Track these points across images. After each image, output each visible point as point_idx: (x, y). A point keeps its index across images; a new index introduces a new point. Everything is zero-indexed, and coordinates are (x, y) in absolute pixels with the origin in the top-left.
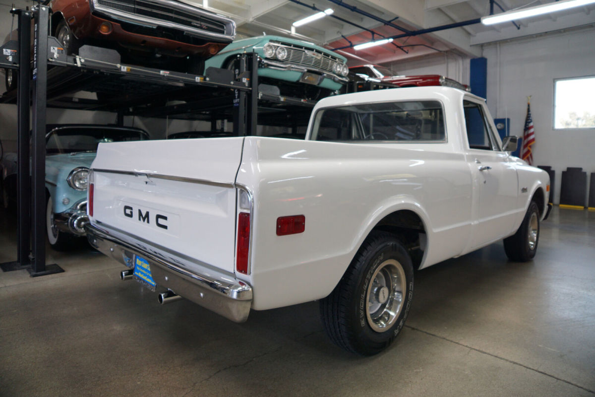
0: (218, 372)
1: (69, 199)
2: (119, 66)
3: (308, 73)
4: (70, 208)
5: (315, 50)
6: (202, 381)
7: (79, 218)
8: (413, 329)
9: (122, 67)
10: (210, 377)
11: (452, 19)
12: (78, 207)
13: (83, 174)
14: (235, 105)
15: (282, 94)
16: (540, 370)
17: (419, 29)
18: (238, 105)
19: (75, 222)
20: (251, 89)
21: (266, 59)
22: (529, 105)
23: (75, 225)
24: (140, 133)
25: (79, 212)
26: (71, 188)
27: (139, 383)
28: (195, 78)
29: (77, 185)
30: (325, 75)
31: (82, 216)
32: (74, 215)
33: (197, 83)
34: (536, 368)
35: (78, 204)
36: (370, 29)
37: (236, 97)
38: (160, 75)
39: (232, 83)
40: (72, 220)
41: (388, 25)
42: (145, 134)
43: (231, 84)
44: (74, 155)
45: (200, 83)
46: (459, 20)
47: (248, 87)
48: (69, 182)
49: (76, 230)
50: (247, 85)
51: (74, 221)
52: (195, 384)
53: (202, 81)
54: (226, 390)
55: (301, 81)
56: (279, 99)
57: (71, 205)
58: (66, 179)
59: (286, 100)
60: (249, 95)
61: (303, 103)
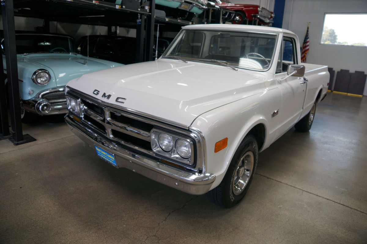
0: (169, 215)
1: (33, 91)
3: (185, 3)
4: (34, 97)
6: (162, 222)
7: (42, 104)
8: (268, 178)
10: (166, 218)
12: (40, 96)
13: (42, 74)
14: (138, 23)
15: (167, 16)
16: (341, 203)
18: (140, 23)
19: (40, 107)
20: (150, 14)
22: (308, 28)
23: (40, 109)
25: (41, 100)
26: (35, 84)
27: (124, 226)
28: (115, 6)
29: (39, 81)
30: (194, 4)
31: (45, 103)
32: (38, 102)
33: (117, 9)
34: (339, 202)
35: (40, 94)
37: (139, 18)
38: (92, 3)
40: (37, 105)
42: (72, 39)
43: (138, 10)
44: (26, 55)
45: (119, 9)
47: (149, 13)
48: (33, 80)
49: (41, 112)
50: (148, 11)
51: (40, 106)
52: (159, 224)
53: (120, 8)
54: (179, 227)
55: (179, 8)
56: (165, 19)
57: (34, 95)
58: (31, 77)
59: (169, 20)
60: (149, 17)
61: (179, 22)
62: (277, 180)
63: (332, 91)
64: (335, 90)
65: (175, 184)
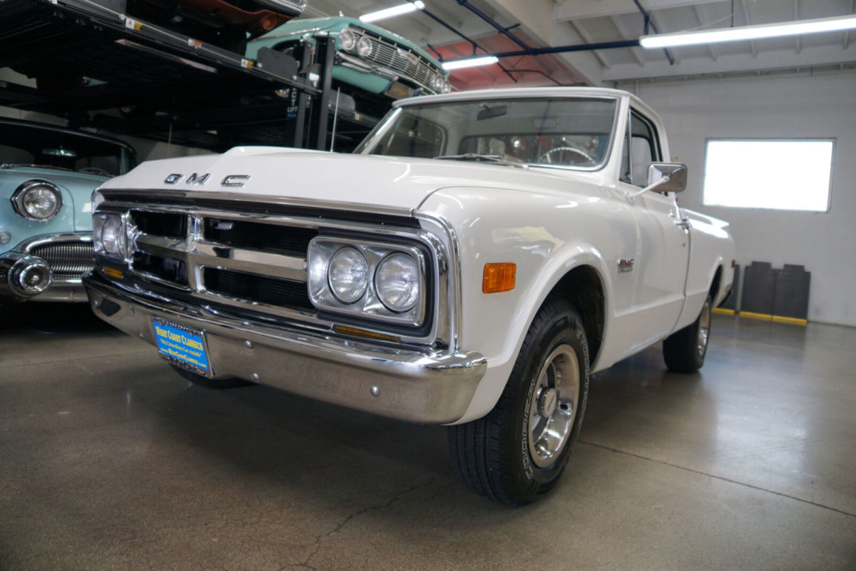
0: (348, 518)
1: (9, 234)
2: (122, 17)
3: (398, 84)
4: (10, 251)
5: (410, 50)
6: (329, 534)
7: (28, 268)
8: (614, 451)
9: (128, 20)
10: (340, 526)
11: (583, 38)
12: (28, 249)
13: (40, 192)
14: (289, 115)
15: (358, 109)
16: (816, 502)
17: (544, 46)
18: (294, 115)
19: (22, 275)
20: (320, 91)
21: (342, 51)
23: (21, 280)
24: (121, 147)
25: (27, 258)
26: (18, 215)
27: (215, 540)
28: (241, 61)
29: (31, 209)
30: (421, 89)
31: (35, 265)
32: (17, 262)
33: (243, 68)
34: (810, 500)
35: (26, 245)
36: (472, 39)
37: (293, 104)
38: (186, 45)
39: (295, 78)
40: (14, 271)
41: (503, 32)
43: (292, 79)
45: (247, 69)
46: (591, 40)
47: (317, 88)
48: (14, 204)
49: (22, 288)
50: (315, 84)
51: (20, 272)
52: (318, 538)
53: (250, 67)
54: (378, 546)
55: (386, 94)
56: (353, 115)
57: (11, 246)
58: (9, 198)
59: (363, 119)
60: (318, 100)
62: (638, 454)
63: (737, 313)
64: (744, 308)
65: (371, 391)
